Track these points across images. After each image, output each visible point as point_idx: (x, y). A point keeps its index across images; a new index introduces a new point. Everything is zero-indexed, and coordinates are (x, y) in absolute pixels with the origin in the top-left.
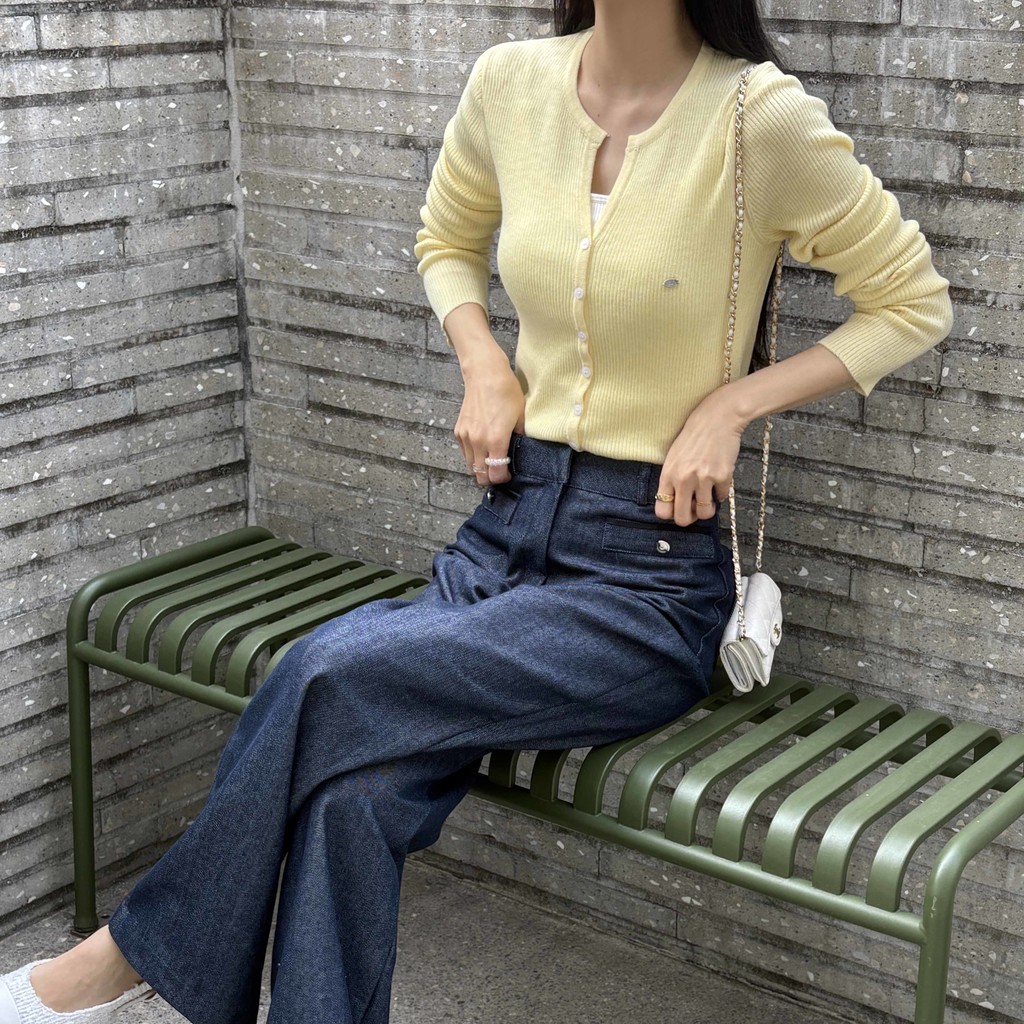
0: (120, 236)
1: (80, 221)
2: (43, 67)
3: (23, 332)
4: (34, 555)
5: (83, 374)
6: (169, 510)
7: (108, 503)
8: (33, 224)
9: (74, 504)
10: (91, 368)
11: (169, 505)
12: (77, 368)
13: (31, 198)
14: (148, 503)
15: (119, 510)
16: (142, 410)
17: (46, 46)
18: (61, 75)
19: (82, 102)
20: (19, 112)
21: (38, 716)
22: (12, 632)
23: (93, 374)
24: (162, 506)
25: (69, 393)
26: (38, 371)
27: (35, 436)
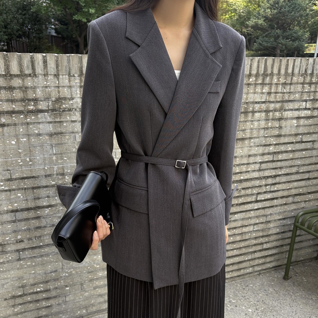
0: (313, 144)
1: (306, 141)
2: (306, 111)
3: (291, 161)
4: (285, 203)
5: (301, 170)
6: (311, 197)
7: (300, 194)
8: (298, 141)
9: (294, 194)
10: (302, 169)
11: (311, 196)
12: (300, 168)
13: (298, 136)
14: (307, 195)
15: (302, 196)
16: (310, 177)
17: (307, 107)
18: (309, 113)
19: (311, 118)
20: (299, 120)
21: (279, 233)
22: (278, 216)
23: (302, 170)
24: (310, 196)
25: (297, 173)
26: (292, 168)
27: (289, 180)
